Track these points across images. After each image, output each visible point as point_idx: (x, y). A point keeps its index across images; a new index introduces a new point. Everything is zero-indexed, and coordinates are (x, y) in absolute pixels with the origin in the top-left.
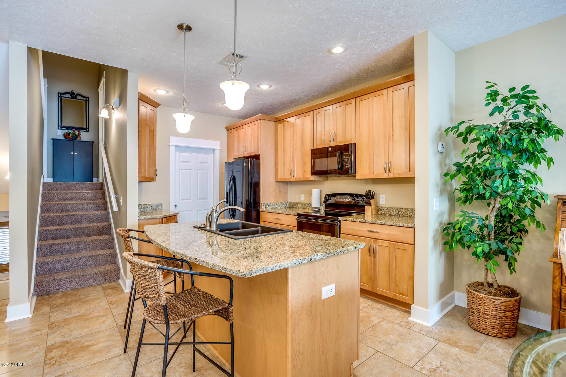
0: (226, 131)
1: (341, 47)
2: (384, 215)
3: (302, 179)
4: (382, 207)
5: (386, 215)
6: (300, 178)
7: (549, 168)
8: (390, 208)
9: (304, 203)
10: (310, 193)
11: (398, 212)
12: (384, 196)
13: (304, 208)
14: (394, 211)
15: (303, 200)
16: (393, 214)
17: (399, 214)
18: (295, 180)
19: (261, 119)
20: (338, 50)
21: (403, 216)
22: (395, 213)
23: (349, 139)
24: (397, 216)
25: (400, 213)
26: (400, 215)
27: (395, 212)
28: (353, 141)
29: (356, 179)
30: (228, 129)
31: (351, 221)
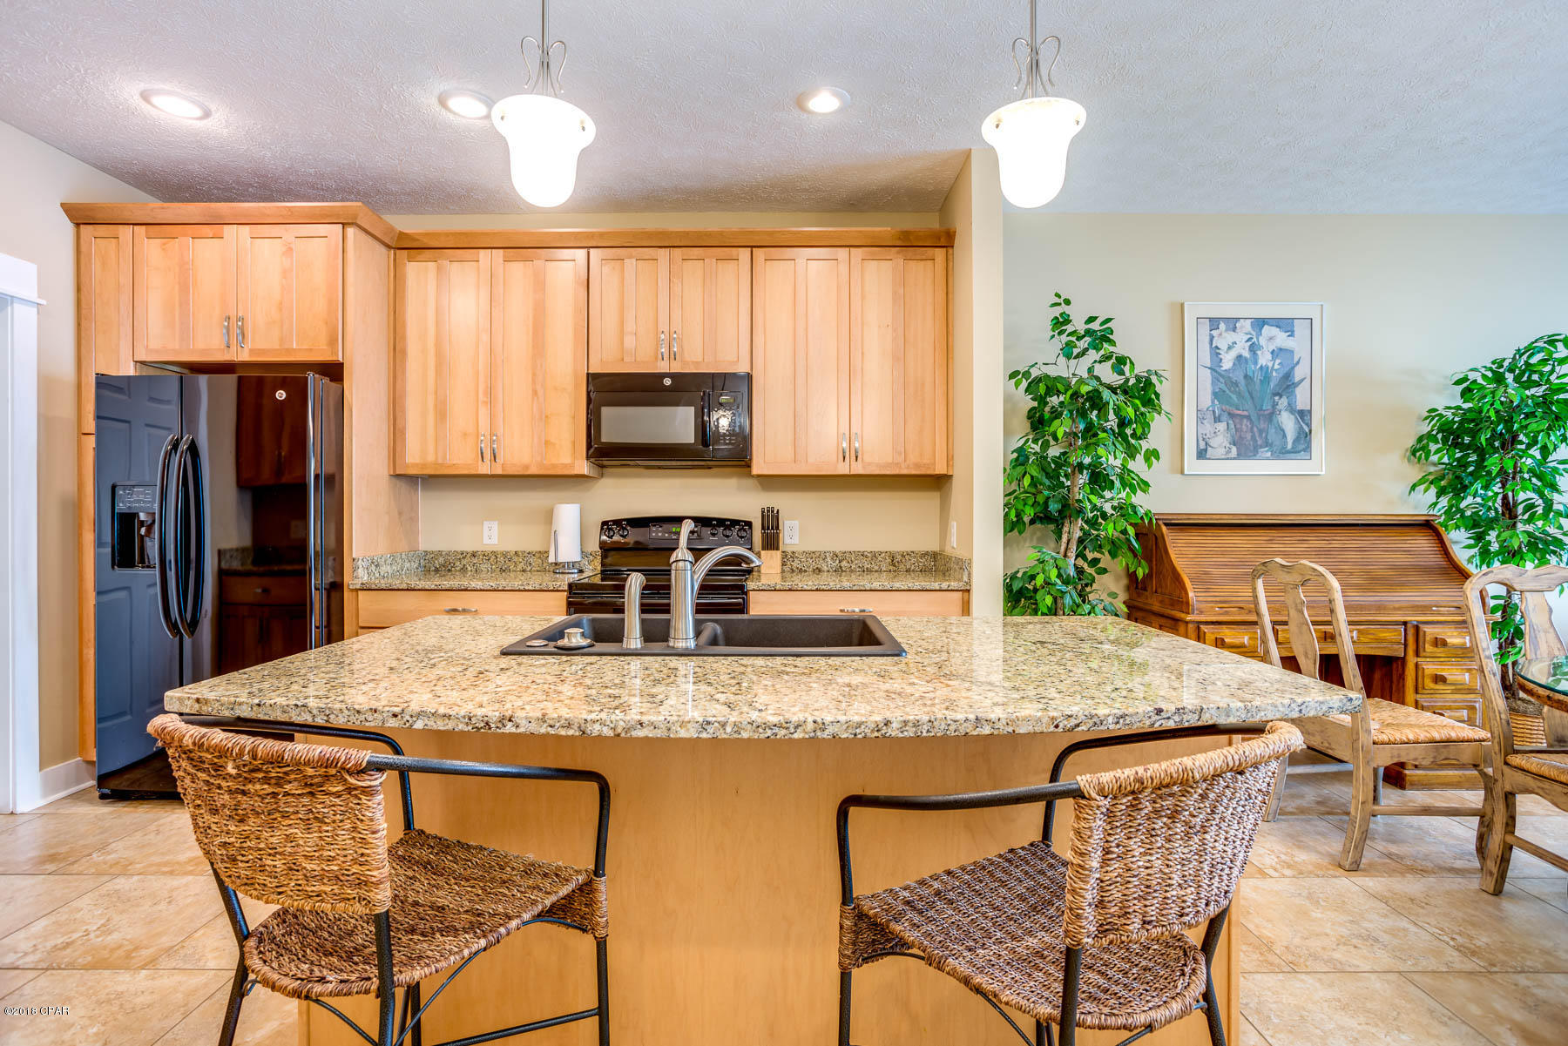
0: (69, 227)
1: (836, 94)
2: (801, 571)
3: (533, 470)
4: (793, 552)
5: (805, 571)
6: (527, 467)
7: (1149, 467)
8: (818, 554)
9: (505, 554)
10: (549, 517)
11: (837, 562)
12: (796, 523)
13: (502, 571)
14: (829, 559)
15: (495, 541)
16: (825, 568)
17: (841, 567)
18: (499, 472)
19: (349, 224)
20: (824, 102)
21: (852, 571)
22: (831, 564)
23: (730, 359)
24: (836, 571)
25: (844, 564)
26: (844, 569)
27: (830, 562)
28: (742, 368)
29: (750, 475)
30: (81, 217)
31: (790, 590)
